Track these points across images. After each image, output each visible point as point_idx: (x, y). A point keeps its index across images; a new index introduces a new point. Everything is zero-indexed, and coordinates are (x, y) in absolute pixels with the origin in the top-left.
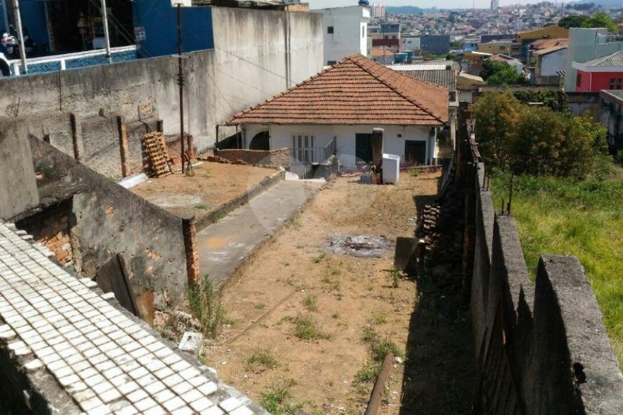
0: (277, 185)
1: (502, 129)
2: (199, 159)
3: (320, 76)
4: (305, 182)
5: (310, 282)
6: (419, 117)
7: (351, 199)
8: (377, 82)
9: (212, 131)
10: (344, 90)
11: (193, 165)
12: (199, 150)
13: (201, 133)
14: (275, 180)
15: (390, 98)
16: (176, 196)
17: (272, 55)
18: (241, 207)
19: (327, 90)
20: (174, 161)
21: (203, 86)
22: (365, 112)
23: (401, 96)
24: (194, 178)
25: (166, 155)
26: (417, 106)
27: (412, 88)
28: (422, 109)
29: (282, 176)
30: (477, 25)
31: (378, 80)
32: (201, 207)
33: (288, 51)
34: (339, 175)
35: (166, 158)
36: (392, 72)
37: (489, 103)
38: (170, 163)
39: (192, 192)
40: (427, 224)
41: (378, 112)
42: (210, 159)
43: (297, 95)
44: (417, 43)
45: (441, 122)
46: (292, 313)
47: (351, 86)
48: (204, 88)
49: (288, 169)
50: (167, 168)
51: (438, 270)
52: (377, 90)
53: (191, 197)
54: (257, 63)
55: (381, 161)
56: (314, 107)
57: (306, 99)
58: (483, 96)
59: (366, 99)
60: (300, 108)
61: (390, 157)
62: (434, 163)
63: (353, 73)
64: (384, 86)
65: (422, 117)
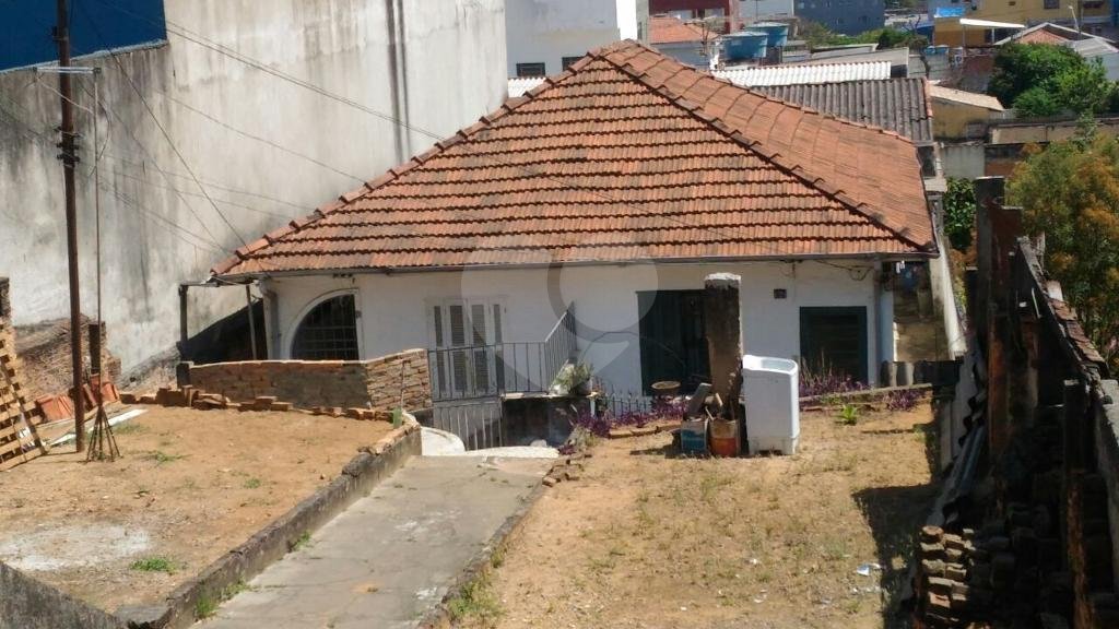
0: (397, 475)
1: (1098, 259)
2: (129, 400)
3: (511, 112)
4: (490, 459)
6: (840, 231)
7: (652, 511)
8: (694, 123)
9: (168, 303)
10: (590, 154)
11: (111, 422)
12: (127, 368)
13: (132, 313)
14: (391, 456)
15: (741, 176)
16: (63, 531)
17: (349, 55)
18: (288, 556)
19: (537, 156)
20: (46, 409)
21: (136, 160)
22: (666, 222)
23: (778, 167)
24: (119, 464)
25: (22, 393)
26: (830, 197)
27: (803, 139)
28: (846, 206)
29: (412, 442)
31: (698, 119)
32: (152, 566)
33: (397, 39)
34: (601, 430)
35: (22, 401)
36: (734, 93)
37: (1049, 179)
38: (36, 420)
39: (114, 515)
40: (941, 590)
41: (706, 219)
42: (166, 398)
43: (440, 177)
45: (910, 244)
47: (611, 139)
48: (139, 165)
49: (424, 419)
50: (26, 436)
52: (699, 149)
53: (117, 531)
54: (305, 79)
55: (739, 380)
56: (501, 213)
57: (472, 189)
58: (1025, 156)
59: (665, 180)
60: (451, 215)
61: (764, 363)
62: (901, 380)
63: (617, 101)
64: (718, 137)
65: (848, 231)
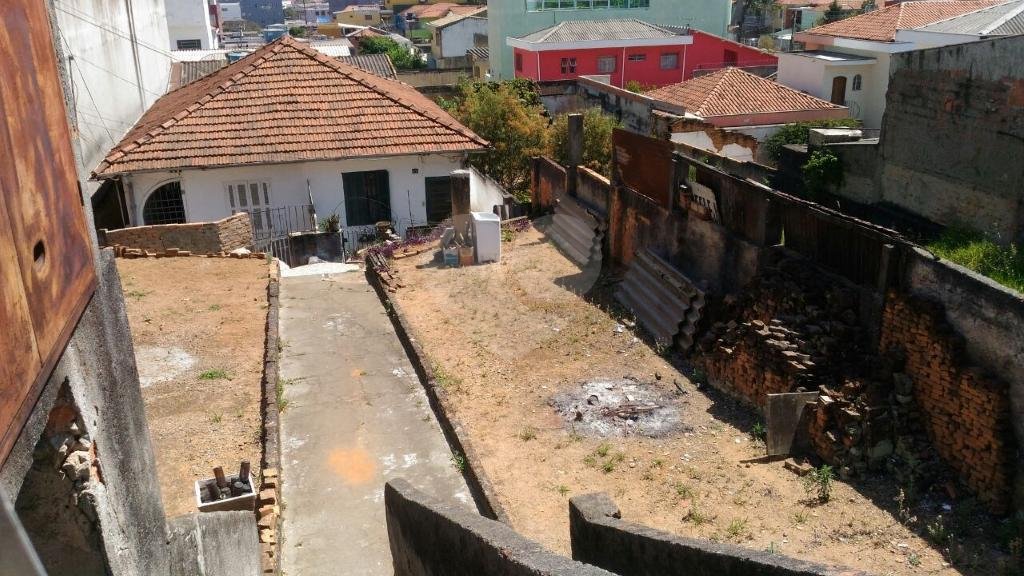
6: (443, 138)
8: (351, 82)
10: (299, 99)
15: (383, 110)
19: (270, 100)
22: (353, 135)
23: (402, 105)
26: (434, 121)
31: (352, 80)
41: (374, 134)
43: (216, 113)
45: (480, 144)
47: (309, 91)
52: (357, 96)
56: (259, 133)
57: (237, 120)
60: (231, 134)
64: (366, 89)
65: (448, 138)
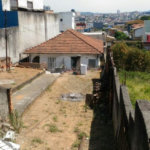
2: (13, 66)
3: (58, 36)
5: (55, 111)
7: (70, 80)
11: (11, 69)
12: (13, 63)
14: (42, 73)
17: (40, 29)
18: (29, 84)
24: (11, 73)
30: (113, 19)
32: (14, 84)
36: (83, 35)
37: (117, 46)
44: (92, 25)
45: (101, 53)
46: (48, 123)
49: (46, 70)
51: (101, 105)
54: (35, 31)
55: (80, 67)
58: (115, 44)
